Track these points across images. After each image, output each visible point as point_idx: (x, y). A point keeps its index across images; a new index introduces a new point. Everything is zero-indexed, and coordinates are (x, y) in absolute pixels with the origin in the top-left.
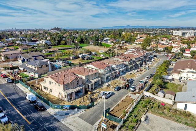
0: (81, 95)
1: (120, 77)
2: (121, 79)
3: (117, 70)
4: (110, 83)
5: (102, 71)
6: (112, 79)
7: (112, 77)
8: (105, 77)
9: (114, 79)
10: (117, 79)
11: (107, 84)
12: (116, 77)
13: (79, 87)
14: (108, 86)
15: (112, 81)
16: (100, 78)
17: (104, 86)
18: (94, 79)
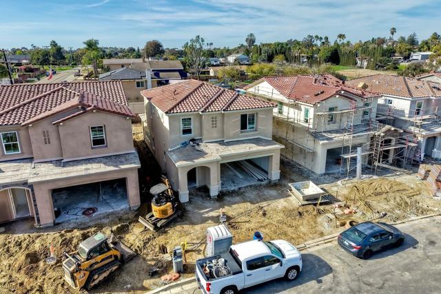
0: (108, 216)
1: (422, 169)
2: (431, 179)
3: (412, 129)
4: (340, 188)
5: (307, 111)
6: (369, 169)
7: (370, 160)
8: (321, 149)
9: (383, 171)
10: (407, 179)
11: (312, 189)
12: (398, 163)
13: (102, 165)
14: (312, 200)
15: (361, 179)
16: (278, 146)
17: (292, 198)
18: (229, 144)
